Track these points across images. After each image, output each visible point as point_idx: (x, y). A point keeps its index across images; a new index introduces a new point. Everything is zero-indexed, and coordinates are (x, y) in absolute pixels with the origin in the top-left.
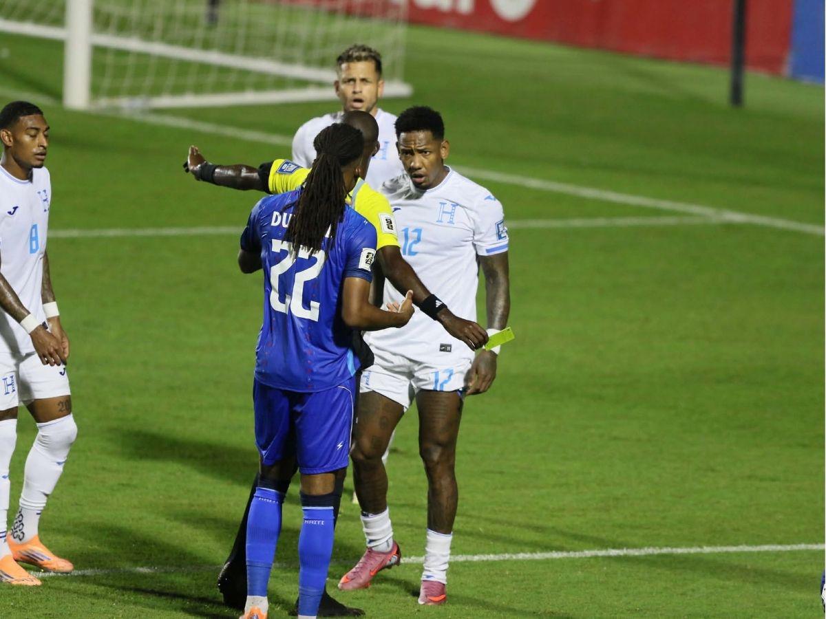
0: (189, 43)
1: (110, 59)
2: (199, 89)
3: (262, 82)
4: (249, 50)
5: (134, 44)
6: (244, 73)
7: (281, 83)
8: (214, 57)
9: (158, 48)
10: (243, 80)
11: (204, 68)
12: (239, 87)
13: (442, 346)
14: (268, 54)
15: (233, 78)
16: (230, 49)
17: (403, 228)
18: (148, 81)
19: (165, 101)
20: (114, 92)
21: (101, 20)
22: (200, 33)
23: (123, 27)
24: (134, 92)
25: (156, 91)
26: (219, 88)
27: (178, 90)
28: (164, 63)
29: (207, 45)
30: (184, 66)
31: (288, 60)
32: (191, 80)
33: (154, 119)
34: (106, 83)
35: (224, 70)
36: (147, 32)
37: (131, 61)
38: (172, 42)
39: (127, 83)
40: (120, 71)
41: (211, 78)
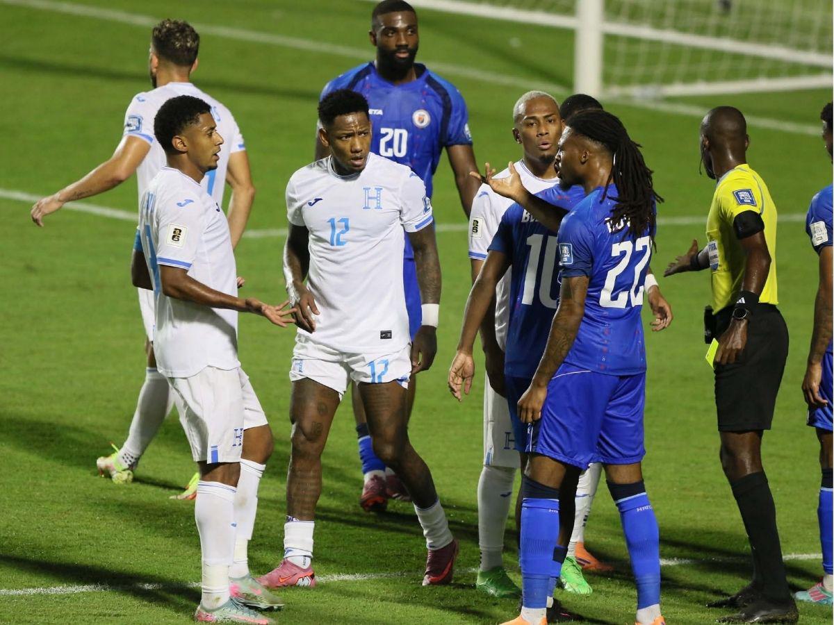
0: (701, 31)
1: (622, 48)
2: (711, 77)
3: (776, 69)
4: (764, 37)
5: (645, 32)
6: (758, 59)
7: (795, 70)
8: (727, 45)
9: (670, 36)
10: (757, 67)
11: (717, 55)
12: (753, 74)
13: (382, 333)
14: (783, 41)
15: (746, 66)
16: (744, 36)
17: (328, 219)
18: (659, 70)
19: (677, 89)
20: (625, 81)
21: (612, 8)
22: (713, 20)
23: (635, 15)
24: (645, 80)
25: (668, 79)
26: (733, 75)
27: (690, 78)
28: (676, 50)
29: (720, 32)
30: (696, 53)
31: (803, 46)
32: (703, 68)
33: (665, 108)
34: (618, 71)
35: (737, 57)
36: (658, 20)
37: (643, 49)
38: (683, 30)
39: (639, 70)
40: (632, 59)
41: (725, 66)
